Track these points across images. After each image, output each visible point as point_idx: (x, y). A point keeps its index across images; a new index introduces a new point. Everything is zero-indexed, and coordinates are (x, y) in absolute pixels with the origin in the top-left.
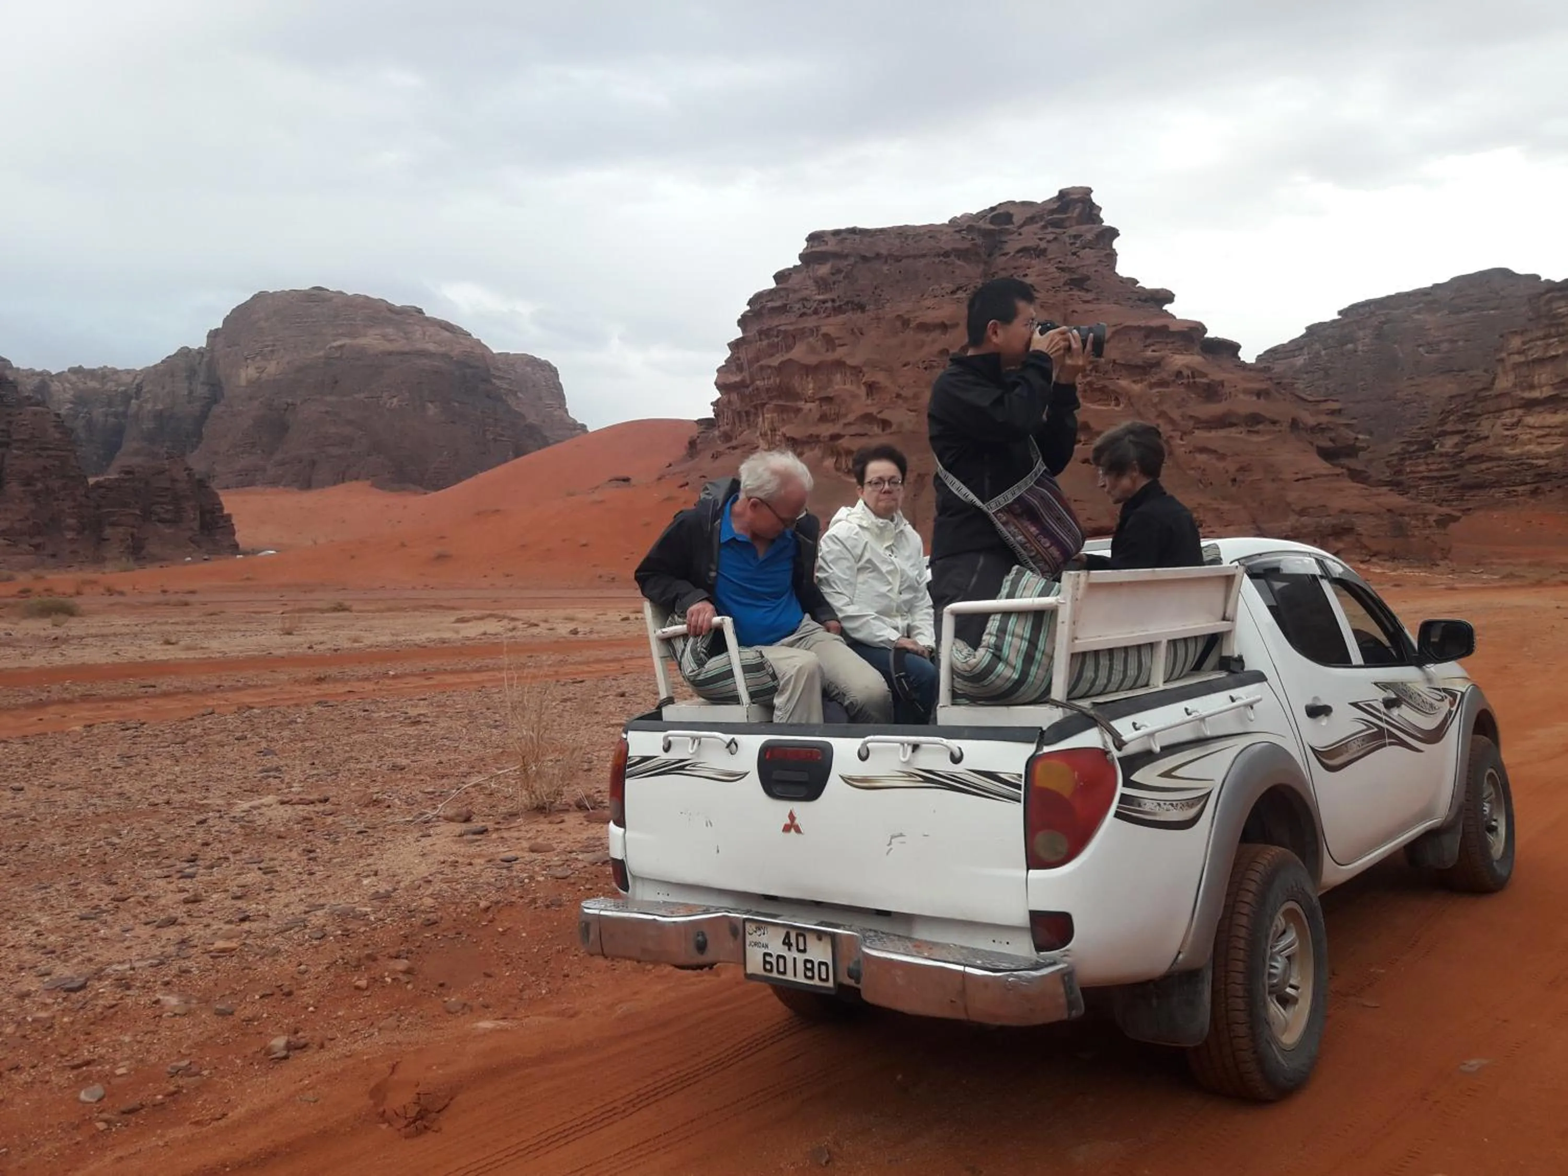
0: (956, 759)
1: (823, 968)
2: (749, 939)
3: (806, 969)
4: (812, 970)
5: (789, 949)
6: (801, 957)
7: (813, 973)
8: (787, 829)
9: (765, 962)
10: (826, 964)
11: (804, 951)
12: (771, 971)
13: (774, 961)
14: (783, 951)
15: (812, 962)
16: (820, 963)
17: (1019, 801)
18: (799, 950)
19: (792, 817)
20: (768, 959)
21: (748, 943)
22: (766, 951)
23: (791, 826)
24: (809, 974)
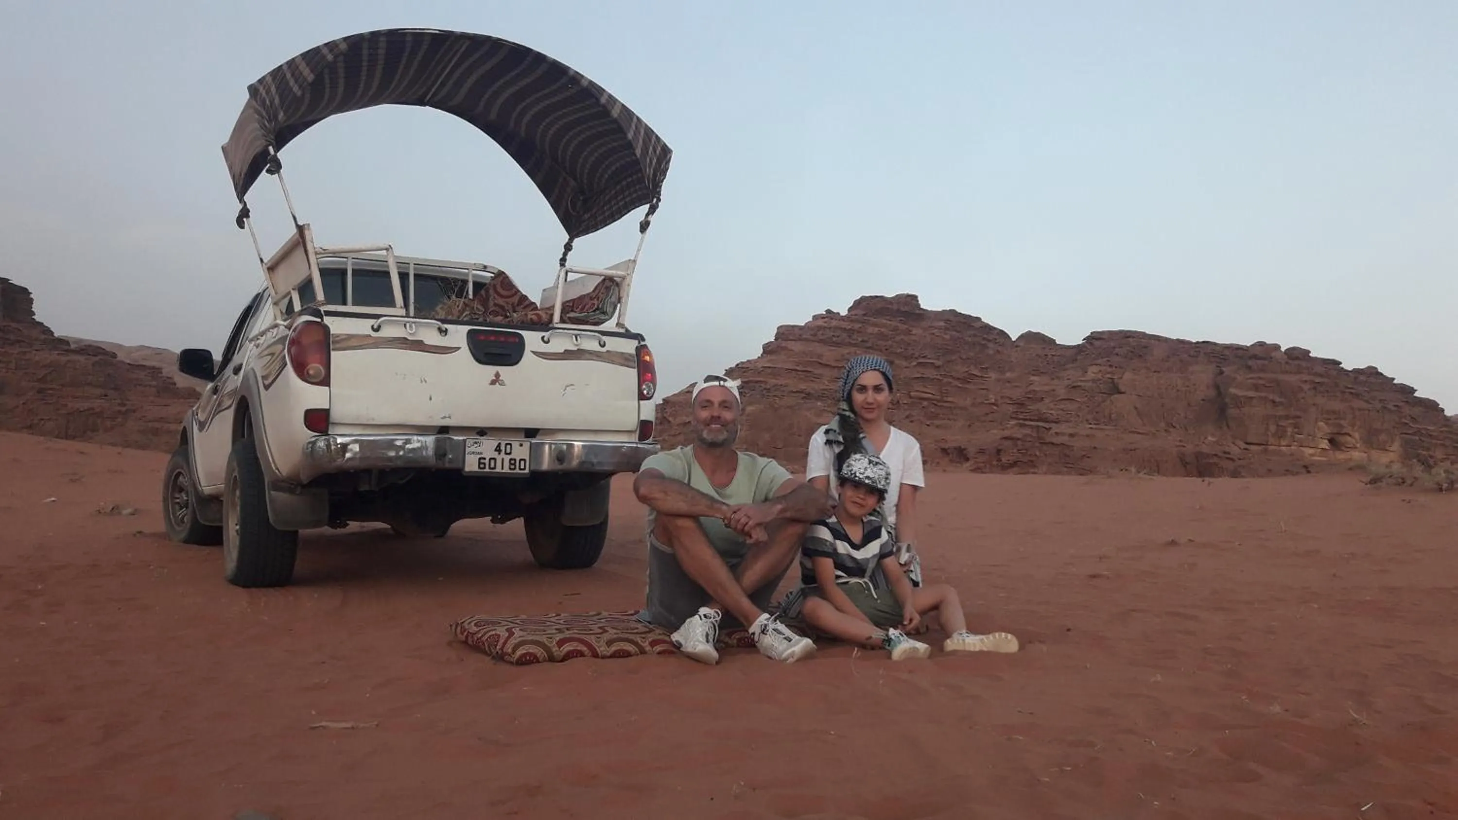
0: (603, 345)
1: (522, 462)
2: (468, 450)
3: (511, 464)
4: (515, 464)
5: (499, 454)
6: (508, 457)
7: (515, 466)
8: (493, 383)
9: (480, 463)
10: (524, 460)
11: (510, 454)
12: (484, 468)
13: (487, 461)
14: (495, 455)
15: (515, 460)
16: (521, 460)
17: (634, 368)
18: (506, 454)
19: (497, 375)
20: (482, 461)
21: (467, 453)
22: (481, 456)
23: (496, 380)
24: (512, 467)
